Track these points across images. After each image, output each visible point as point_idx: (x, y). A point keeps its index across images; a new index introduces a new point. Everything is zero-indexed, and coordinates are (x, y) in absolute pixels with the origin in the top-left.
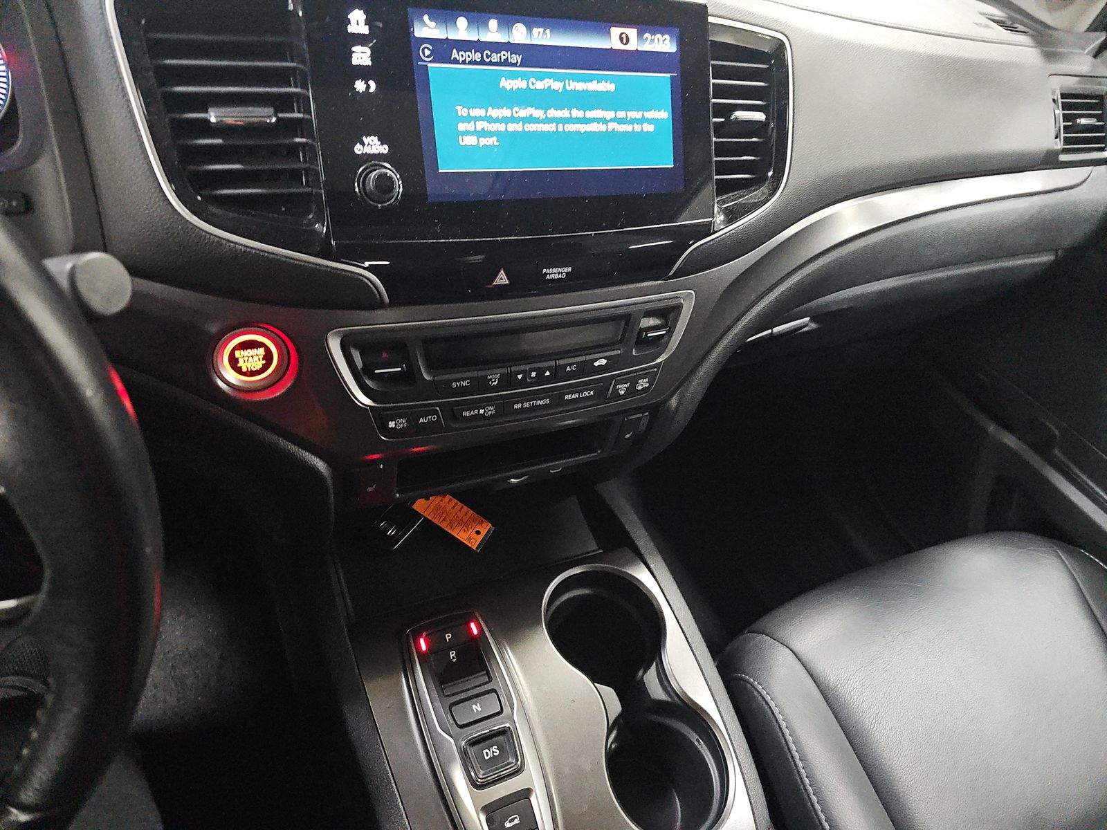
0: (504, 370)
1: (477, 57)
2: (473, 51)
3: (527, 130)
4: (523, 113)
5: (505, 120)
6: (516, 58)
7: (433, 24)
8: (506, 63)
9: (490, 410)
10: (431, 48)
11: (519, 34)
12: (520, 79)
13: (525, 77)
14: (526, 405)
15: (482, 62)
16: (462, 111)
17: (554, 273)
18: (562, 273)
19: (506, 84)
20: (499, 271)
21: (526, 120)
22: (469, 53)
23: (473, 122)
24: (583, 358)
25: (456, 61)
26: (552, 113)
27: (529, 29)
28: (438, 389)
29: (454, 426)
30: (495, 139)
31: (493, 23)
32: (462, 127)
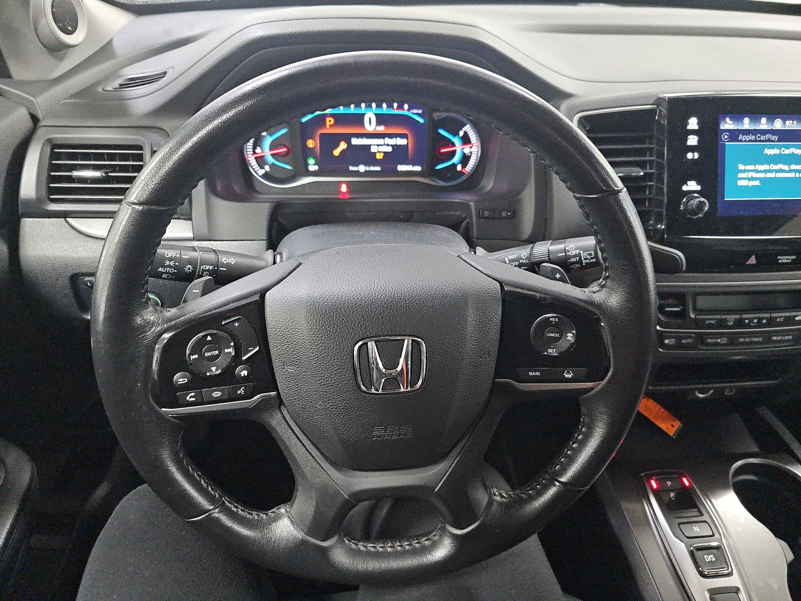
0: (737, 317)
1: (753, 138)
2: (751, 135)
3: (777, 176)
4: (776, 167)
5: (765, 171)
6: (776, 138)
7: (731, 122)
8: (769, 140)
9: (724, 340)
10: (728, 134)
11: (778, 124)
12: (776, 149)
13: (779, 148)
14: (747, 340)
15: (756, 141)
16: (741, 167)
17: (783, 259)
18: (789, 259)
19: (768, 152)
20: (751, 256)
21: (777, 171)
22: (749, 136)
23: (747, 173)
24: (788, 314)
25: (741, 141)
26: (793, 167)
27: (784, 121)
28: (698, 324)
29: (701, 347)
30: (758, 181)
31: (764, 120)
32: (740, 175)
